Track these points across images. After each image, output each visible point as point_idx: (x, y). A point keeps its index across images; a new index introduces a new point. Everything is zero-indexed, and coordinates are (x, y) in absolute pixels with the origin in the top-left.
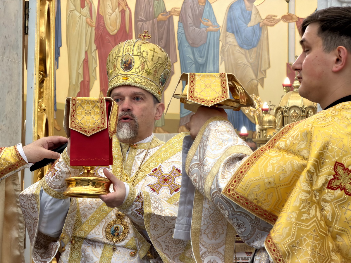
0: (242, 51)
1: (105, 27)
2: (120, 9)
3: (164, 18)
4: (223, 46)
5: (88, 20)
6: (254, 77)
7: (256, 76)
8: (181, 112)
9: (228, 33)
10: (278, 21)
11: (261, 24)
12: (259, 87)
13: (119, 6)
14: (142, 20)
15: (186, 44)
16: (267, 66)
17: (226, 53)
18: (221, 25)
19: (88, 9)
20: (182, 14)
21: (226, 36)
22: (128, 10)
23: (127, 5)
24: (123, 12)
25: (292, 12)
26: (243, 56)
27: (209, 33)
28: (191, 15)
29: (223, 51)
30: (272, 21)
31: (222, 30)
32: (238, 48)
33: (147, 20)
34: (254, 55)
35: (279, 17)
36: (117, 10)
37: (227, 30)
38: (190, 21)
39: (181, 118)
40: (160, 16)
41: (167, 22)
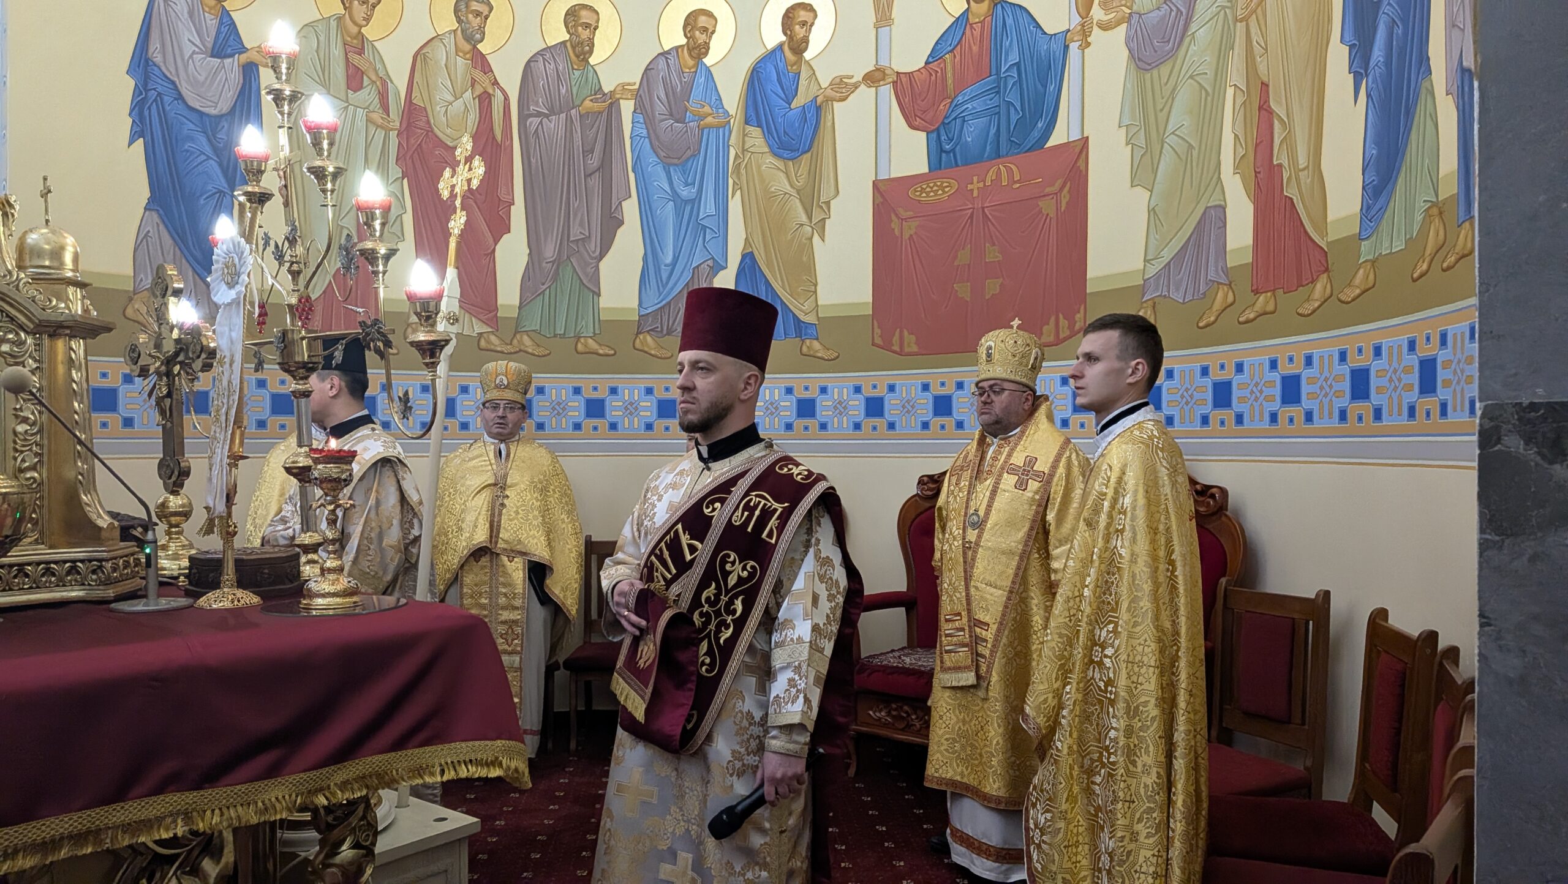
0: (779, 164)
1: (429, 131)
2: (477, 93)
3: (597, 106)
4: (737, 156)
5: (375, 117)
6: (804, 218)
7: (810, 218)
8: (640, 305)
9: (749, 128)
10: (856, 86)
11: (819, 100)
12: (816, 238)
13: (473, 86)
14: (539, 114)
15: (653, 159)
16: (832, 192)
17: (743, 172)
18: (732, 112)
19: (374, 93)
20: (642, 97)
21: (745, 135)
22: (499, 96)
23: (495, 83)
24: (485, 100)
25: (883, 63)
26: (782, 176)
27: (706, 131)
28: (663, 96)
29: (737, 167)
30: (843, 88)
31: (736, 124)
32: (770, 159)
33: (552, 112)
34: (804, 169)
35: (858, 77)
36: (468, 94)
37: (747, 122)
38: (660, 108)
39: (640, 316)
40: (588, 103)
41: (605, 114)
